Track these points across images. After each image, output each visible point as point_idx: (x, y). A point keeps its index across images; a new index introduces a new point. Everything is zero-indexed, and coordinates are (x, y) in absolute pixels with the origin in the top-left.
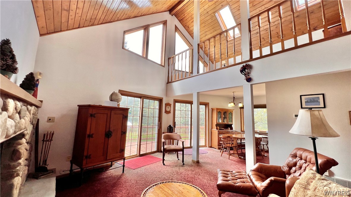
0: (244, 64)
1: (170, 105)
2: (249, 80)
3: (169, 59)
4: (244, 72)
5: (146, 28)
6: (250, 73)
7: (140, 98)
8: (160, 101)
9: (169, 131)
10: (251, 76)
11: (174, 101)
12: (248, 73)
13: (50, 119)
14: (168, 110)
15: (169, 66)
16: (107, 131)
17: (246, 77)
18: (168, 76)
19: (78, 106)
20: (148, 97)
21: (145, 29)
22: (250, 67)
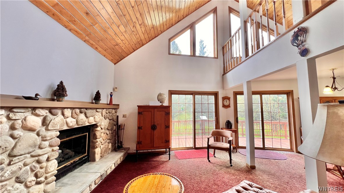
0: (296, 29)
1: (229, 99)
2: (304, 52)
3: (223, 48)
4: (296, 41)
5: (192, 26)
6: (305, 41)
7: (192, 94)
8: (216, 94)
9: (227, 128)
10: (306, 46)
11: (235, 94)
12: (302, 42)
13: (124, 116)
14: (226, 103)
15: (224, 55)
16: (152, 125)
17: (300, 49)
18: (224, 66)
19: (137, 106)
20: (199, 93)
21: (191, 28)
22: (304, 31)
